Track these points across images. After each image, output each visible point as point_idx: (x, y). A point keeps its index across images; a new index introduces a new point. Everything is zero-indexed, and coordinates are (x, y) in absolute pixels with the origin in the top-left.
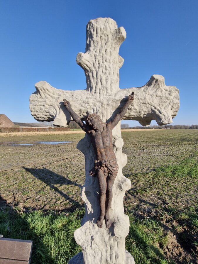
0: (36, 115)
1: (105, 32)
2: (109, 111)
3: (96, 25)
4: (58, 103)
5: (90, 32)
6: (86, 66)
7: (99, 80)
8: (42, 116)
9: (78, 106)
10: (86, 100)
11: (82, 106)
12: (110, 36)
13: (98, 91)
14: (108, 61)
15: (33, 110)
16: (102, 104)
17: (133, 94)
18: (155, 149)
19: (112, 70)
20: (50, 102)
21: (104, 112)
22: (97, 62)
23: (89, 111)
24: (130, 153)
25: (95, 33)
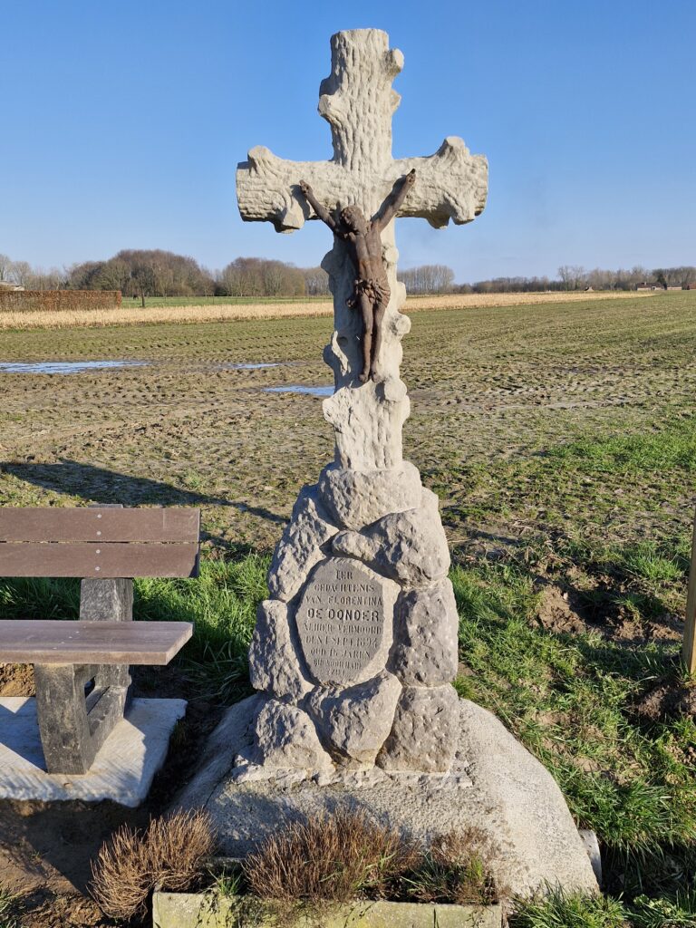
0: (246, 209)
1: (367, 58)
2: (375, 200)
3: (351, 42)
4: (288, 187)
5: (342, 54)
6: (335, 119)
7: (358, 145)
8: (257, 210)
9: (323, 192)
10: (336, 182)
11: (330, 193)
12: (376, 65)
13: (356, 166)
14: (372, 110)
15: (243, 200)
16: (364, 189)
17: (413, 171)
18: (571, 382)
19: (380, 126)
20: (274, 184)
21: (366, 202)
22: (354, 113)
23: (341, 200)
24: (449, 403)
25: (350, 57)
